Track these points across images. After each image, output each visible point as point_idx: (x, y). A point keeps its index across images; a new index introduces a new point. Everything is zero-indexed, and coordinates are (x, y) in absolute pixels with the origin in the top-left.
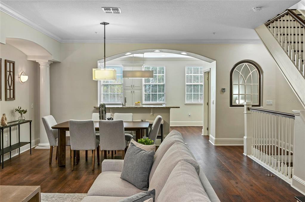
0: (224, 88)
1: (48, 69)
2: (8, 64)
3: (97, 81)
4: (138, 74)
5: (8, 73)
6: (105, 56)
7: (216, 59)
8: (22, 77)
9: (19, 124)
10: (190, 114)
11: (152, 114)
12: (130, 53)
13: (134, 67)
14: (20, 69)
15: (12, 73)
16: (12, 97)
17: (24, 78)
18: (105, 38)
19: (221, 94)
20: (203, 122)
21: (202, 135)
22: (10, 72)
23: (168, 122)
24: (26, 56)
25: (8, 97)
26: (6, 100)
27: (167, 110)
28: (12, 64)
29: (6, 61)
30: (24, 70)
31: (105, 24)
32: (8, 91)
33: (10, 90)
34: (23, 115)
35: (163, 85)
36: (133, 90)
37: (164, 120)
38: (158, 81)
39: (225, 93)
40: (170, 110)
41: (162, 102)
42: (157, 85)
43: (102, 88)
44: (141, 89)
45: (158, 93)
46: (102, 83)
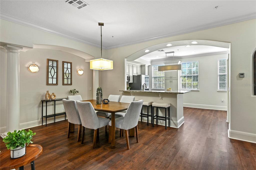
0: (242, 72)
3: (93, 70)
4: (169, 68)
5: (65, 69)
6: (101, 50)
7: (230, 41)
8: (79, 72)
10: (222, 100)
14: (77, 67)
15: (69, 69)
16: (69, 83)
18: (101, 36)
19: (237, 80)
20: (227, 107)
21: (227, 121)
22: (67, 68)
23: (175, 106)
24: (85, 60)
25: (65, 83)
26: (63, 85)
28: (70, 64)
29: (63, 62)
30: (82, 68)
33: (67, 79)
35: (197, 76)
36: (171, 80)
37: (171, 104)
38: (192, 73)
39: (244, 79)
40: (177, 95)
41: (196, 89)
42: (191, 76)
43: (153, 79)
44: (178, 79)
45: (192, 82)
46: (153, 76)
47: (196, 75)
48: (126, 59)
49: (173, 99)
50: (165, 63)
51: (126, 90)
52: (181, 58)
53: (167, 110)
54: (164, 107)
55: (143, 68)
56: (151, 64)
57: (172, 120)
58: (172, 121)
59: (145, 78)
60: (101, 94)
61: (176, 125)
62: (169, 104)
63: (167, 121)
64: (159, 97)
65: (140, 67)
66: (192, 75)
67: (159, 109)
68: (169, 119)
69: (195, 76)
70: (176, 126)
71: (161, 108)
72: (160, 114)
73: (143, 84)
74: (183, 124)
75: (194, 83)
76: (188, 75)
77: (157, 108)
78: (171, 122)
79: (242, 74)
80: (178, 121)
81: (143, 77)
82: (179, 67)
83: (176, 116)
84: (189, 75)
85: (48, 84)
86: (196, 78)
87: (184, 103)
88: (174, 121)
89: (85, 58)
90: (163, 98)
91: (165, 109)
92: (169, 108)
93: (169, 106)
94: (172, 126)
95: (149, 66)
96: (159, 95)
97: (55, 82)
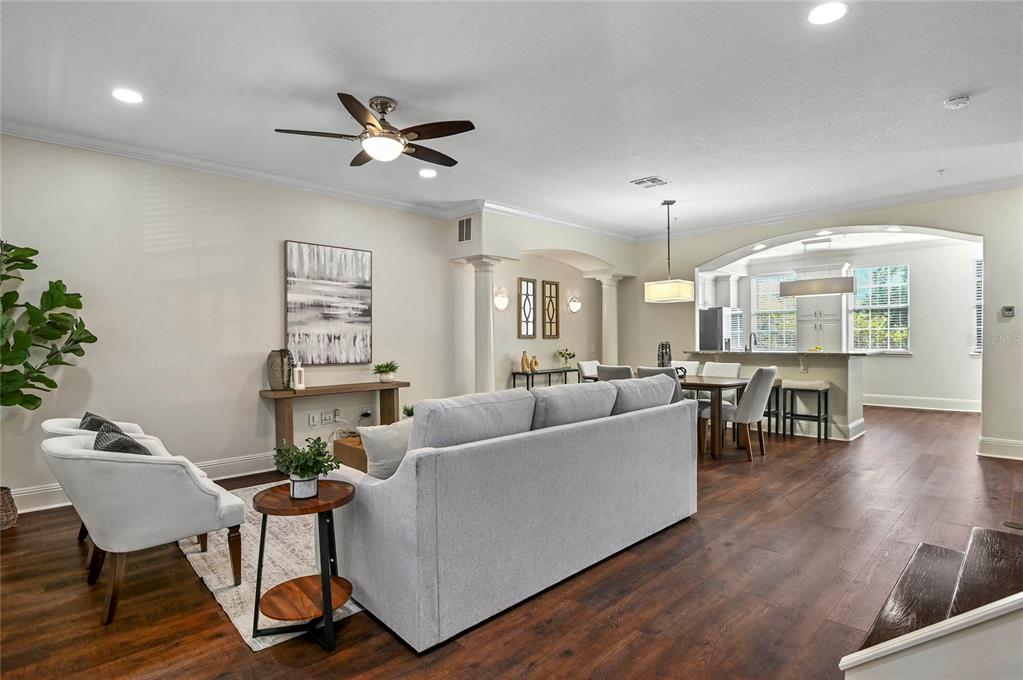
0: (1009, 305)
1: (614, 289)
2: (548, 286)
4: (816, 286)
5: (548, 300)
7: (981, 234)
8: (572, 304)
9: (566, 372)
11: (802, 368)
12: (764, 246)
13: (807, 274)
14: (569, 293)
15: (554, 300)
16: (554, 333)
17: (576, 306)
19: (999, 321)
22: (551, 297)
23: (843, 389)
24: (581, 272)
25: (548, 333)
26: (544, 337)
27: (841, 360)
28: (554, 287)
29: (543, 282)
30: (577, 293)
31: (668, 203)
32: (548, 325)
33: (551, 323)
34: (569, 360)
35: (905, 310)
36: (818, 323)
37: (831, 383)
38: (889, 294)
39: (1013, 319)
40: (849, 361)
41: (900, 350)
42: (886, 310)
43: (754, 320)
44: (840, 320)
45: (889, 329)
46: (754, 310)
47: (901, 306)
48: (697, 269)
49: (837, 371)
50: (798, 271)
51: (698, 349)
52: (851, 255)
53: (822, 396)
54: (814, 388)
55: (722, 285)
56: (749, 273)
57: (835, 423)
58: (833, 425)
59: (733, 316)
60: (670, 355)
61: (845, 433)
62: (826, 383)
63: (823, 424)
64: (799, 365)
65: (711, 282)
66: (889, 305)
67: (798, 398)
68: (826, 420)
69: (898, 310)
70: (846, 436)
71: (805, 393)
72: (801, 408)
73: (725, 336)
74: (863, 435)
75: (895, 332)
76: (874, 307)
77: (794, 391)
78: (833, 427)
79: (1010, 309)
80: (851, 426)
81: (727, 312)
82: (848, 285)
83: (844, 412)
84: (879, 307)
85: (520, 336)
86: (900, 315)
87: (864, 395)
88: (840, 426)
89: (584, 269)
90: (810, 370)
91: (817, 395)
92: (826, 393)
93: (828, 387)
94: (834, 436)
95: (741, 278)
96: (798, 360)
97: (531, 333)
